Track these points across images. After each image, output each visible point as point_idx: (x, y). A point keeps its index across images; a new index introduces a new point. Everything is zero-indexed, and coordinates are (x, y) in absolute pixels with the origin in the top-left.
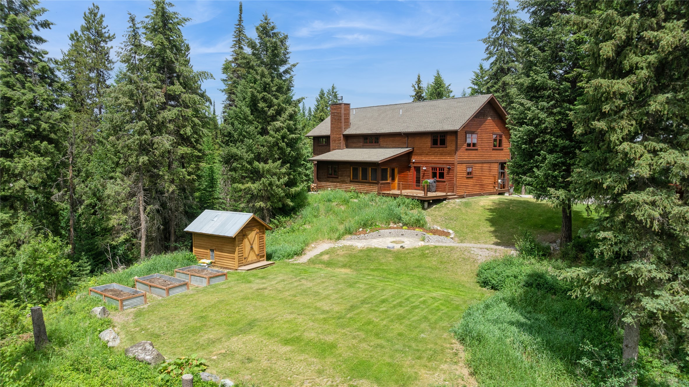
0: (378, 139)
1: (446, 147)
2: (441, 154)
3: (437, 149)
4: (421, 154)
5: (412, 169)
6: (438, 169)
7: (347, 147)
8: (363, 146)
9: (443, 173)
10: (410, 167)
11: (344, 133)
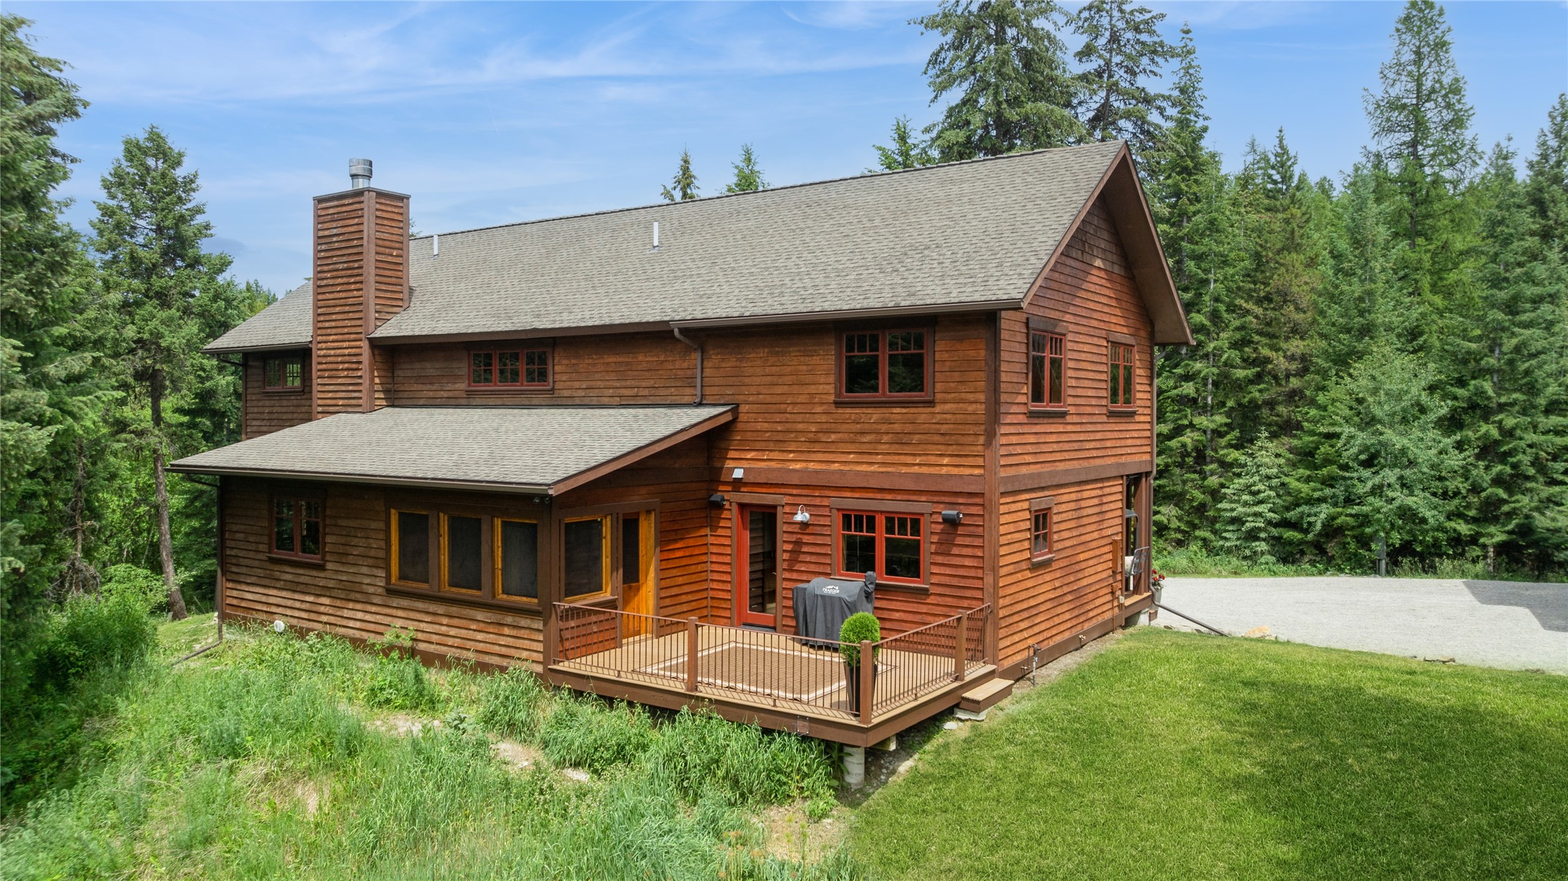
0: (543, 360)
1: (931, 403)
2: (901, 440)
3: (875, 414)
4: (779, 443)
5: (731, 516)
6: (881, 522)
7: (395, 398)
8: (470, 394)
9: (915, 547)
10: (719, 506)
11: (379, 333)
